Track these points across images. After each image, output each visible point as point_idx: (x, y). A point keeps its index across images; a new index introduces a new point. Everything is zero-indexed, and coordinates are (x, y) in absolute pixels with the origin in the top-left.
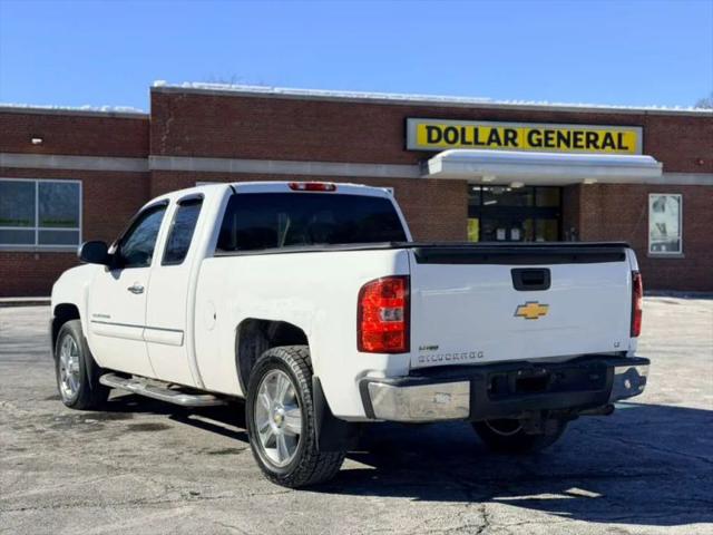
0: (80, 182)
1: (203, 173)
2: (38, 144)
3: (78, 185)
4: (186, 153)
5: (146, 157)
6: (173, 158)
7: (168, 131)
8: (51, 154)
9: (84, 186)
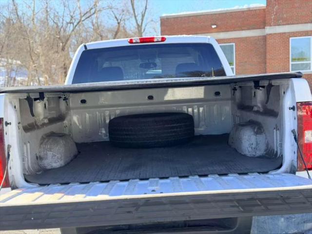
0: (234, 44)
1: (294, 33)
2: (215, 28)
3: (233, 45)
4: (285, 23)
5: (264, 28)
6: (277, 27)
7: (275, 13)
8: (220, 32)
9: (236, 46)
